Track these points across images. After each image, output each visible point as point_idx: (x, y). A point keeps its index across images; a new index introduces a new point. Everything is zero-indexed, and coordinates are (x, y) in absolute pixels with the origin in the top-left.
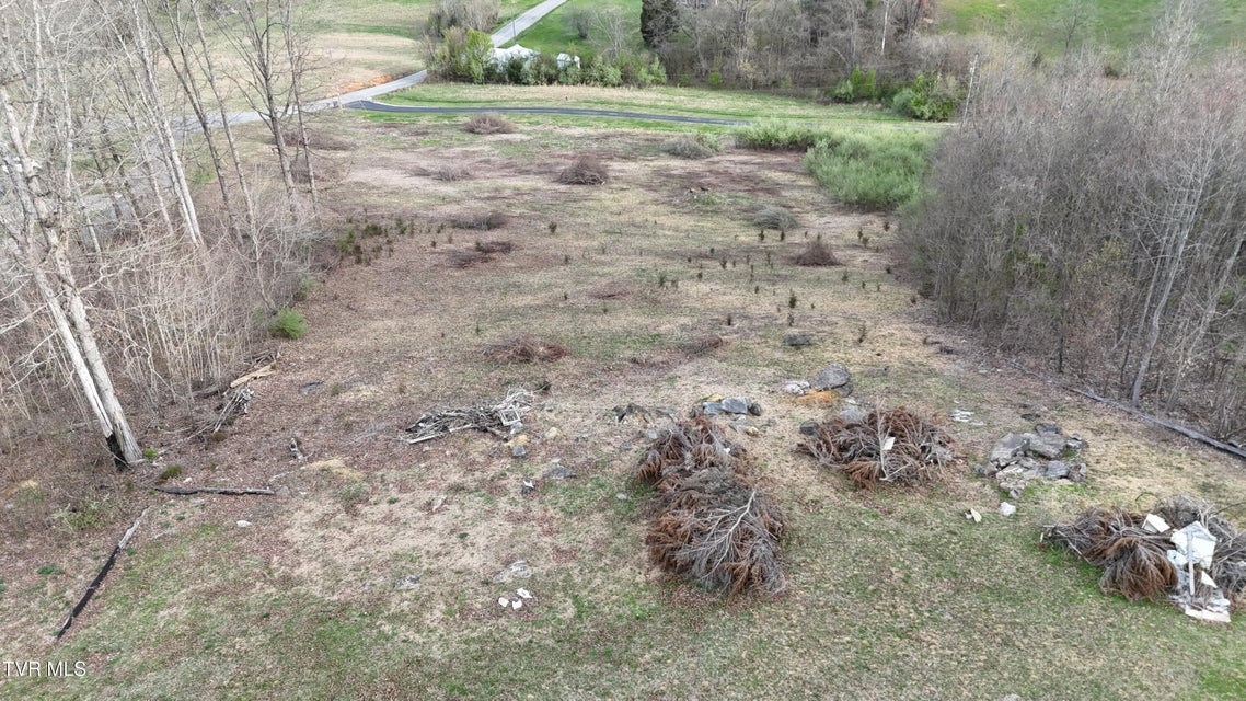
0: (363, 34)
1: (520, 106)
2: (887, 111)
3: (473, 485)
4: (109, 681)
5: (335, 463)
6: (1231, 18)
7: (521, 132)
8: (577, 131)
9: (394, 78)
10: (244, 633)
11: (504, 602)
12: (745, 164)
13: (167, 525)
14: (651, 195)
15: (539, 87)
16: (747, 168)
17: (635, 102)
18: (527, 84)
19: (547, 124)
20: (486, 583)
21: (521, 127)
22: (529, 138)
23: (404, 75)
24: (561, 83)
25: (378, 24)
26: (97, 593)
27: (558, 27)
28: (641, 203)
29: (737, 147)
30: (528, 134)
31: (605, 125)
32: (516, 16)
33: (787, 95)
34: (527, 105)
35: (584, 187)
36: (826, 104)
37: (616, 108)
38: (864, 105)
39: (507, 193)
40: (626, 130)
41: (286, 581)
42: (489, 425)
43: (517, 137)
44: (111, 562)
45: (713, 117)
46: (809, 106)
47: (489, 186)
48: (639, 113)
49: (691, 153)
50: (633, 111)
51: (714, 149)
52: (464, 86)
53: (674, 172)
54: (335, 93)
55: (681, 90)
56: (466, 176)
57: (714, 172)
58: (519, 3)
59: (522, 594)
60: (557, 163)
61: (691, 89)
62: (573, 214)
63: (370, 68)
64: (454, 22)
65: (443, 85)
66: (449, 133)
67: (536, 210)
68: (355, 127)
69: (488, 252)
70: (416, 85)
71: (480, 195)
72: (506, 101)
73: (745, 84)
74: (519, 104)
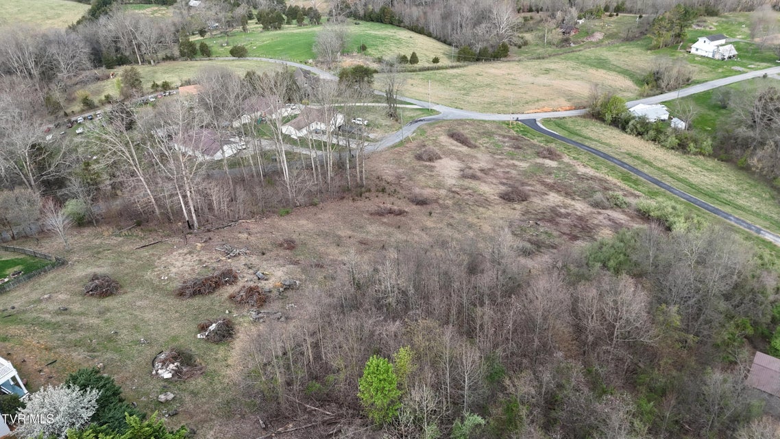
0: (613, 73)
11: (163, 277)
16: (603, 223)
18: (625, 132)
19: (581, 161)
23: (584, 107)
25: (629, 68)
29: (634, 209)
30: (560, 164)
31: (606, 171)
35: (503, 201)
44: (158, 242)
46: (771, 202)
47: (471, 186)
48: (642, 170)
49: (596, 205)
50: (639, 168)
51: (617, 206)
52: (598, 123)
53: (563, 211)
54: (531, 111)
55: (711, 163)
56: (474, 177)
57: (580, 218)
58: (722, 72)
59: (166, 278)
60: (530, 185)
61: (723, 164)
62: (461, 211)
63: (569, 100)
64: (657, 79)
65: (588, 120)
66: (529, 151)
67: (454, 204)
68: (500, 135)
69: (390, 213)
70: (576, 117)
71: (454, 189)
72: (594, 140)
73: (754, 173)
74: (593, 145)
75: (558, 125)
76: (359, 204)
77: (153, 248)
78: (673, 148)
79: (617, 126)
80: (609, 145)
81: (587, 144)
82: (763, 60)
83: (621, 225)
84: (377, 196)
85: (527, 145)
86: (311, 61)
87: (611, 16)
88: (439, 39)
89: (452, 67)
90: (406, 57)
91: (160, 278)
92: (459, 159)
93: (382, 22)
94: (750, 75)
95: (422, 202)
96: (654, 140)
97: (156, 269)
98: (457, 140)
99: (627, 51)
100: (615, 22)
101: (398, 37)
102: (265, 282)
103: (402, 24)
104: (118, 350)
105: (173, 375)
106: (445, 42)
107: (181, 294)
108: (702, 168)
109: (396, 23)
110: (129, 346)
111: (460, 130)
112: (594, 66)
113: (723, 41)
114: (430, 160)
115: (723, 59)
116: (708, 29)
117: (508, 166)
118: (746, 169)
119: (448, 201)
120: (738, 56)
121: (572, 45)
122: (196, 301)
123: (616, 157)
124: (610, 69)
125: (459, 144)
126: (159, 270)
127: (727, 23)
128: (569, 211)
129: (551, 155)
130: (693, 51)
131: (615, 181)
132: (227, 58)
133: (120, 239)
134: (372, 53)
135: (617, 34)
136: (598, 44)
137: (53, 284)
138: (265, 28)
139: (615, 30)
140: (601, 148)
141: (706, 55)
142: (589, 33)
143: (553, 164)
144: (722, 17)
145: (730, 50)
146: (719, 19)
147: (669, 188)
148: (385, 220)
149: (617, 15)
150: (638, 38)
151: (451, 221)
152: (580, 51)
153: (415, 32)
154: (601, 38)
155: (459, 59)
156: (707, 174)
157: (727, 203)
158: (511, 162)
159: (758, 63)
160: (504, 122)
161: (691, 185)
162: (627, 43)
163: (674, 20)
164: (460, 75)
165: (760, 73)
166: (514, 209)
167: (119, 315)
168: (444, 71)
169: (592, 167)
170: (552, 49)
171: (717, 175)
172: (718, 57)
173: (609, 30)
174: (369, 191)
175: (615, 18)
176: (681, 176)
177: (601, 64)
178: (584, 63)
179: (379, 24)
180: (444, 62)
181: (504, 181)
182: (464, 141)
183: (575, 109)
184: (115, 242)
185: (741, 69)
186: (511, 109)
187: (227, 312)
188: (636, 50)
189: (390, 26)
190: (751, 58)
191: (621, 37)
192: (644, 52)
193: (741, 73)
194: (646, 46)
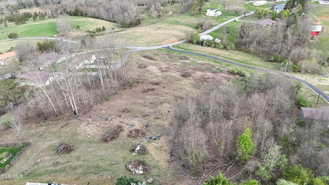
0: (184, 26)
3: (98, 126)
8: (200, 62)
9: (180, 40)
10: (70, 133)
13: (73, 122)
14: (193, 82)
16: (222, 78)
18: (204, 46)
19: (196, 59)
21: (191, 59)
23: (183, 40)
24: (210, 47)
25: (188, 23)
26: (64, 127)
28: (189, 84)
29: (228, 72)
30: (191, 61)
31: (208, 61)
32: (217, 25)
33: (260, 57)
35: (184, 78)
36: (266, 61)
37: (215, 56)
39: (169, 77)
41: (77, 130)
44: (67, 124)
46: (262, 61)
47: (168, 74)
48: (218, 58)
49: (214, 72)
50: (217, 58)
51: (221, 72)
52: (191, 44)
53: (205, 77)
54: (165, 44)
55: (237, 52)
56: (166, 71)
57: (213, 78)
58: (220, 21)
59: (90, 136)
60: (187, 70)
61: (240, 52)
62: (173, 84)
63: (176, 38)
64: (201, 26)
65: (187, 44)
66: (176, 58)
67: (169, 82)
68: (161, 54)
69: (149, 90)
70: (182, 43)
71: (163, 77)
72: (195, 51)
73: (251, 53)
74: (196, 52)
75: (179, 47)
76: (134, 89)
77: (68, 127)
78: (222, 49)
79: (199, 45)
80: (201, 51)
81: (194, 52)
82: (231, 15)
83: (227, 78)
84: (138, 85)
85: (174, 56)
86: (55, 35)
87: (171, 5)
88: (107, 20)
89: (121, 31)
90: (100, 29)
91: (87, 137)
92: (155, 65)
93: (77, 15)
94: (230, 21)
95: (157, 84)
96: (215, 47)
97: (81, 134)
98: (148, 58)
99: (184, 18)
100: (174, 7)
101: (89, 21)
102: (134, 127)
103: (88, 16)
104: (107, 170)
105: (143, 171)
106: (110, 21)
107: (106, 141)
108: (235, 54)
109: (85, 15)
110: (110, 167)
111: (145, 54)
112: (175, 24)
113: (215, 10)
114: (145, 67)
115: (218, 16)
116: (207, 7)
117: (174, 65)
118: (248, 52)
119: (165, 82)
120: (223, 15)
121: (162, 17)
122: (115, 141)
123: (207, 55)
124: (181, 25)
125: (150, 60)
126: (83, 135)
127: (212, 4)
128: (208, 76)
129: (186, 58)
130: (207, 15)
131: (213, 63)
132: (7, 40)
133: (44, 127)
134: (82, 29)
135: (177, 11)
136: (172, 16)
137: (34, 154)
138: (17, 24)
139: (176, 10)
140: (200, 53)
141: (212, 15)
142: (167, 12)
143: (188, 61)
144: (209, 2)
145: (219, 13)
146: (209, 3)
147: (231, 63)
148: (150, 93)
149: (174, 4)
150: (185, 12)
151: (173, 88)
152: (166, 19)
153: (95, 18)
154: (172, 13)
155: (122, 27)
156: (238, 56)
157: (251, 64)
158: (174, 63)
159: (230, 17)
160: (159, 49)
161: (236, 60)
162: (182, 14)
163: (198, 4)
164: (127, 34)
165: (233, 20)
166: (190, 80)
167: (87, 157)
168: (118, 33)
169: (202, 60)
170: (156, 20)
171: (241, 56)
172: (216, 16)
173: (173, 10)
174: (133, 83)
175: (173, 6)
176: (232, 58)
177: (177, 23)
178: (171, 23)
179: (76, 16)
180: (116, 29)
181: (177, 70)
182: (151, 59)
183: (180, 41)
184: (43, 129)
185: (226, 19)
186: (158, 44)
187: (133, 142)
188: (187, 17)
189: (81, 17)
190: (227, 15)
191: (179, 13)
192: (190, 17)
193: (227, 20)
194: (189, 15)
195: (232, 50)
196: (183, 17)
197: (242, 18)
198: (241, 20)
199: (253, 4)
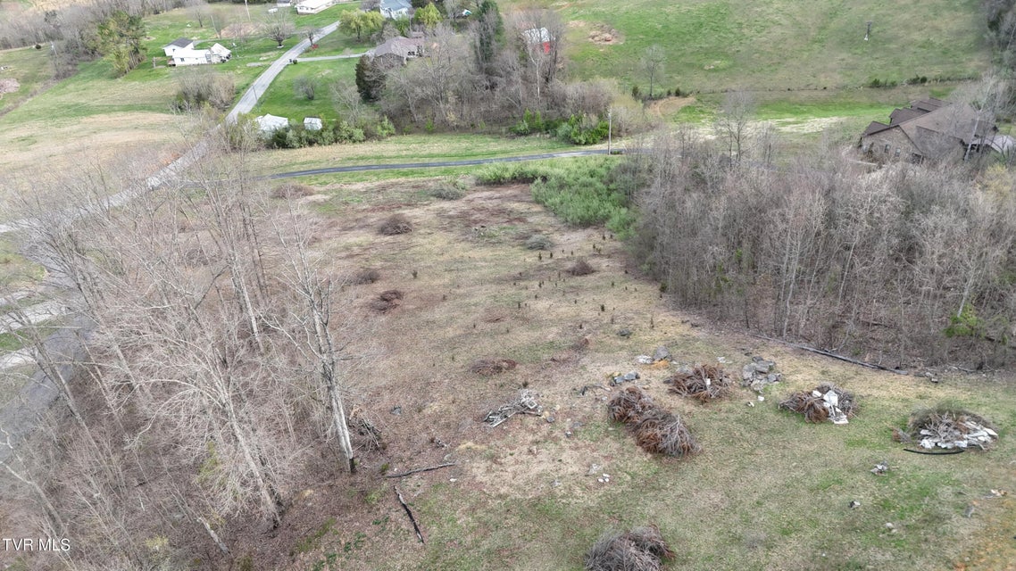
0: (120, 114)
1: (302, 169)
2: (554, 139)
3: (542, 439)
4: (468, 549)
5: (470, 444)
6: (740, 48)
7: (319, 192)
8: (359, 186)
9: (179, 155)
10: (506, 518)
11: (601, 480)
12: (490, 199)
13: (414, 491)
14: (452, 236)
15: (303, 149)
16: (495, 202)
17: (384, 154)
18: (293, 147)
19: (334, 184)
20: (586, 476)
21: (316, 189)
22: (327, 197)
23: (187, 151)
24: (320, 145)
25: (128, 102)
26: (418, 523)
27: (287, 91)
28: (450, 243)
29: (477, 185)
30: (325, 193)
31: (376, 178)
32: (248, 85)
33: (484, 133)
34: (305, 167)
35: (402, 235)
36: (513, 138)
37: (374, 162)
38: (538, 136)
39: (356, 250)
40: (394, 180)
41: (500, 496)
42: (524, 410)
43: (320, 198)
44: (407, 510)
45: (446, 160)
50: (388, 163)
57: (477, 209)
58: (246, 72)
59: (605, 476)
64: (203, 98)
69: (389, 300)
77: (434, 515)
78: (364, 141)
81: (293, 170)
82: (263, 50)
91: (601, 484)
94: (278, 66)
96: (336, 141)
99: (87, 88)
112: (77, 115)
113: (191, 46)
115: (224, 61)
118: (443, 128)
120: (236, 53)
124: (105, 112)
130: (178, 62)
136: (26, 93)
139: (24, 71)
141: (199, 62)
145: (221, 51)
150: (78, 73)
152: (15, 107)
154: (17, 85)
161: (444, 156)
162: (68, 79)
165: (285, 61)
169: (357, 181)
172: (215, 60)
178: (56, 117)
185: (259, 64)
187: (752, 405)
188: (102, 83)
190: (247, 52)
191: (49, 77)
192: (113, 82)
193: (266, 67)
194: (100, 75)
195: (391, 135)
196: (83, 86)
197: (307, 51)
198: (308, 56)
199: (299, 11)
